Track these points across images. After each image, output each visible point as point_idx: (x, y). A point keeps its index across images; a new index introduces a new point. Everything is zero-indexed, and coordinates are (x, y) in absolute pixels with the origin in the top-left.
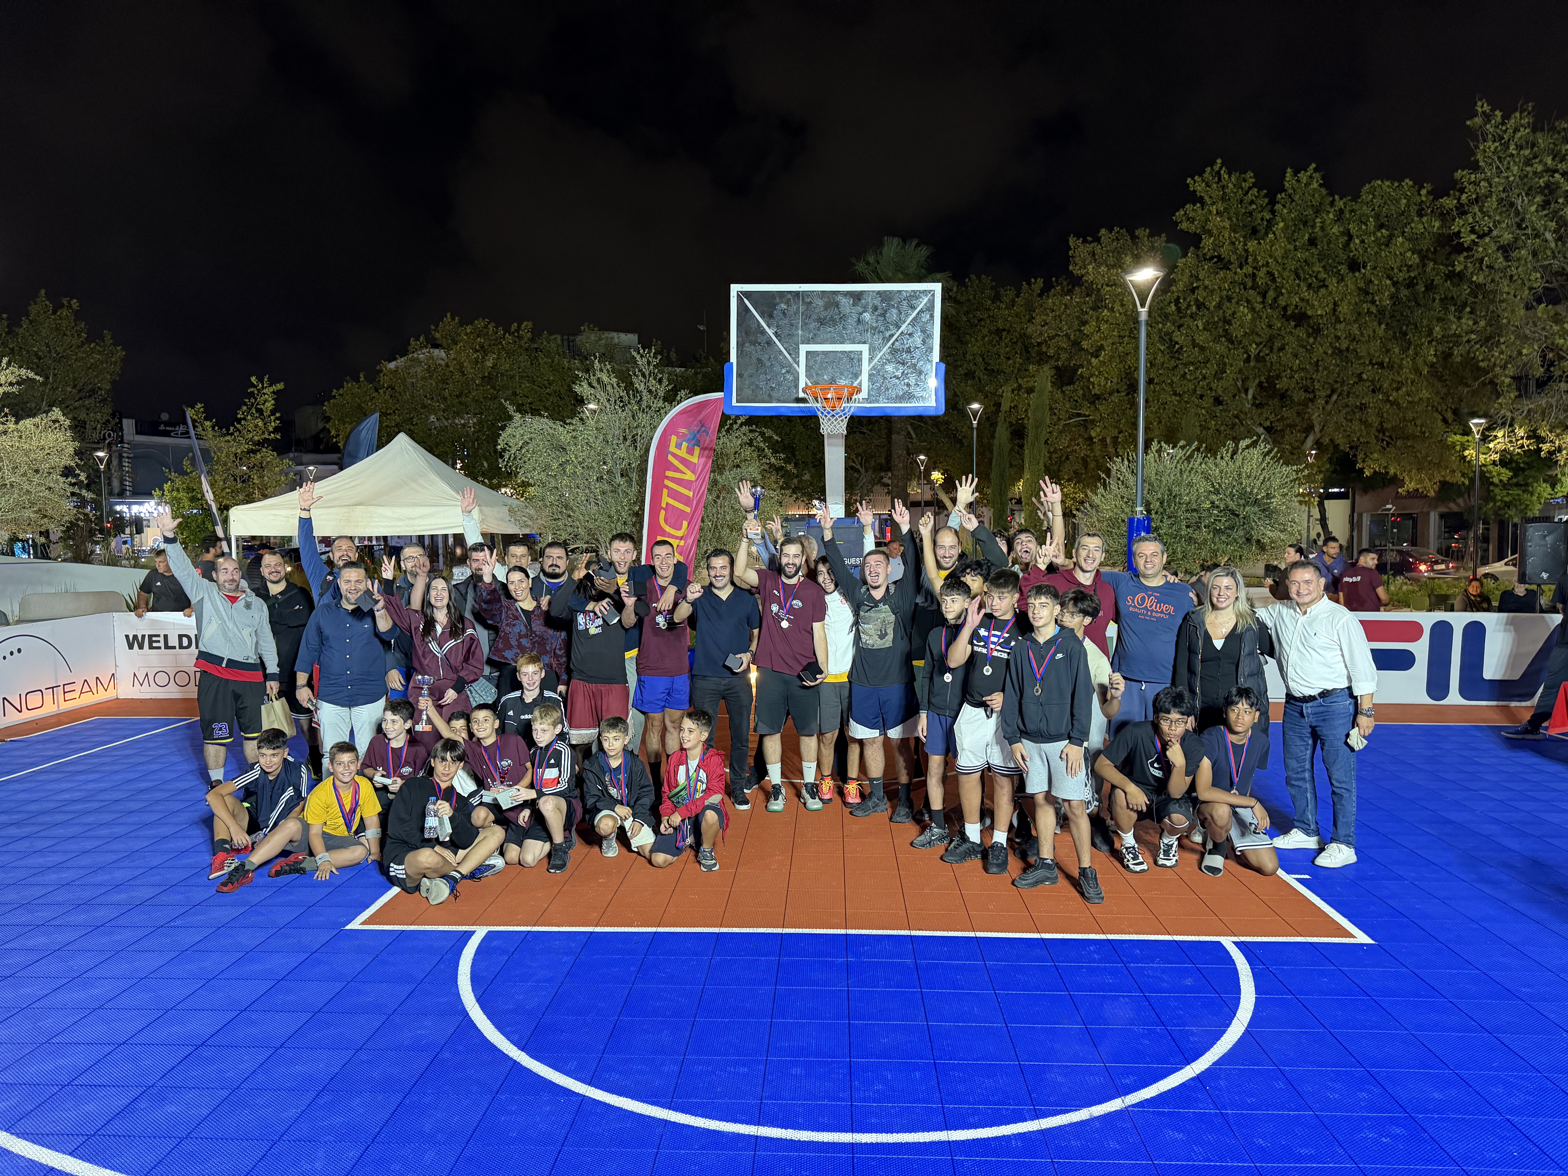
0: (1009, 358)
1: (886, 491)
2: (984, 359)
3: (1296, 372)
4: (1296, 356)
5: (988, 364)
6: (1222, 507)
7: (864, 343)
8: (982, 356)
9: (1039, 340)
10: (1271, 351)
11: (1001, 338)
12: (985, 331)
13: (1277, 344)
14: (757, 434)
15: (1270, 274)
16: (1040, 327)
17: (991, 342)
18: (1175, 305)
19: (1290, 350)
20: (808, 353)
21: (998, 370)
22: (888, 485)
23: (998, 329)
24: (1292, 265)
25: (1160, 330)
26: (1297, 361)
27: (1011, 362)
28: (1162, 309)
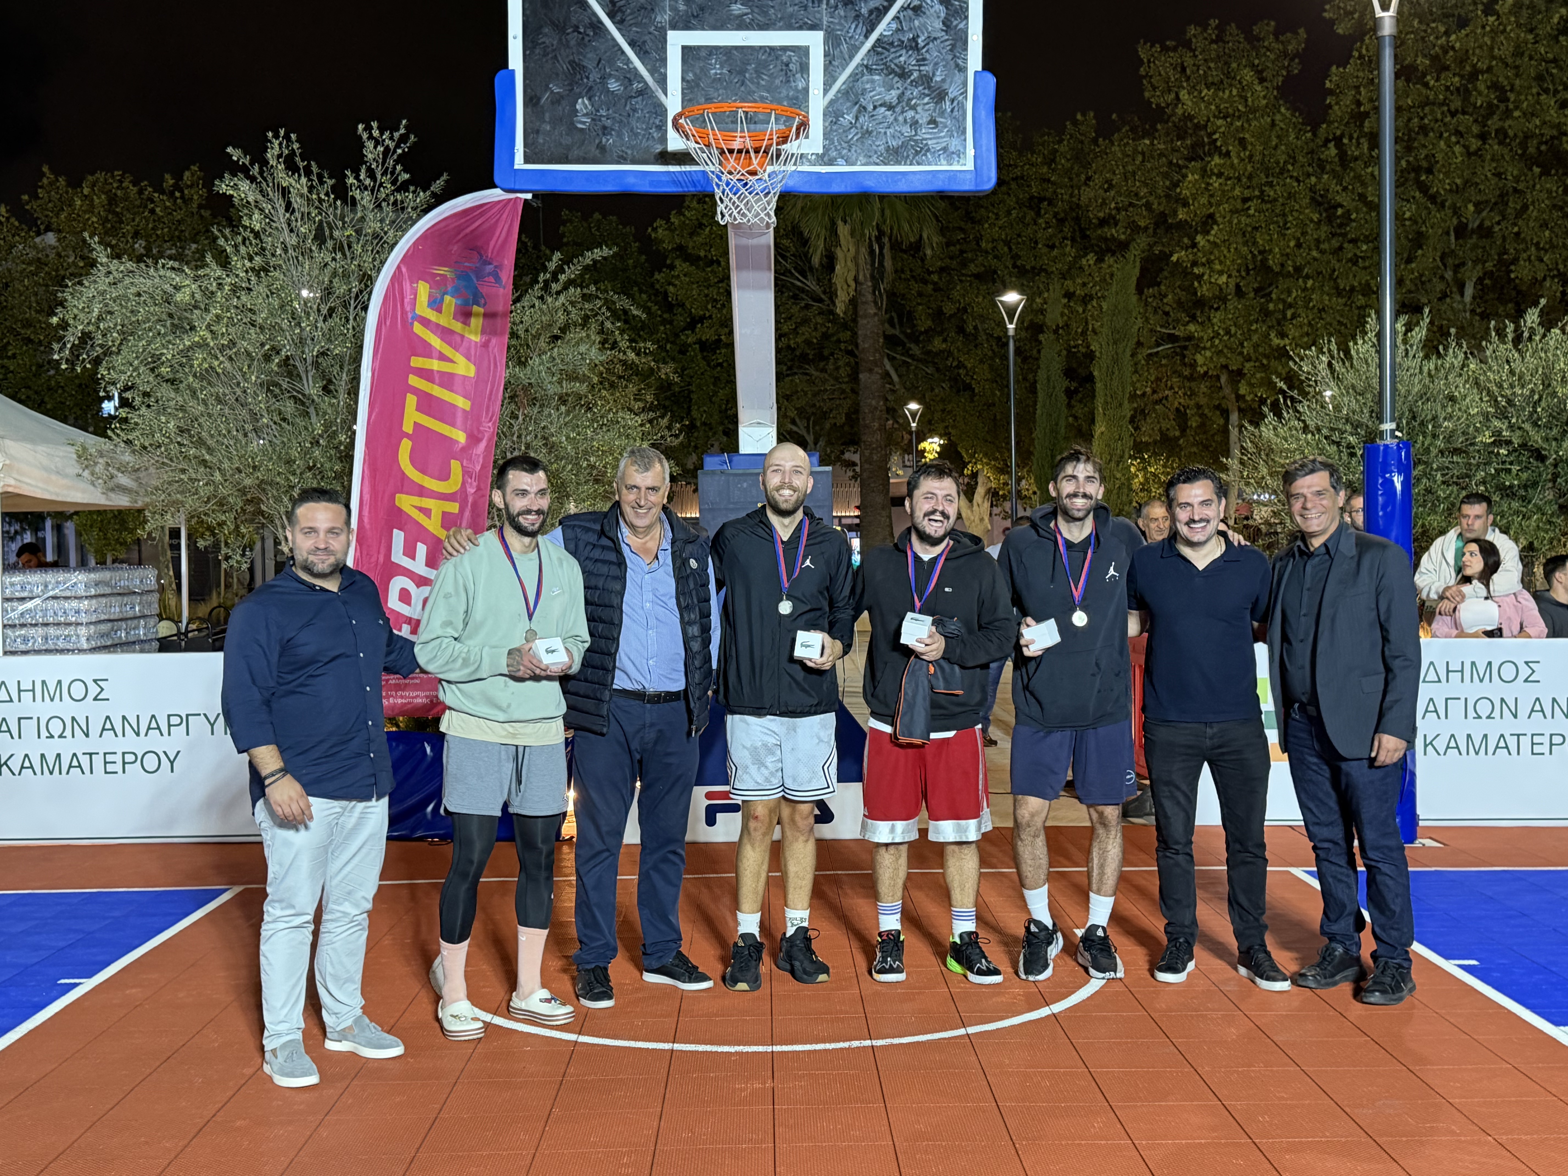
0: (1052, 247)
1: (851, 474)
2: (1010, 249)
3: (1546, 251)
4: (1544, 225)
5: (1016, 257)
6: (1516, 442)
7: (813, 27)
8: (1007, 243)
9: (1101, 215)
10: (1504, 218)
11: (1038, 214)
12: (1011, 202)
13: (1514, 204)
14: (599, 303)
15: (1495, 86)
16: (1101, 191)
17: (1021, 220)
18: (1336, 146)
19: (1535, 213)
20: (688, 52)
21: (1033, 268)
22: (854, 464)
23: (1032, 198)
24: (1531, 69)
25: (1312, 189)
26: (1547, 233)
27: (1055, 252)
28: (1312, 152)
